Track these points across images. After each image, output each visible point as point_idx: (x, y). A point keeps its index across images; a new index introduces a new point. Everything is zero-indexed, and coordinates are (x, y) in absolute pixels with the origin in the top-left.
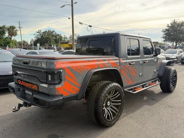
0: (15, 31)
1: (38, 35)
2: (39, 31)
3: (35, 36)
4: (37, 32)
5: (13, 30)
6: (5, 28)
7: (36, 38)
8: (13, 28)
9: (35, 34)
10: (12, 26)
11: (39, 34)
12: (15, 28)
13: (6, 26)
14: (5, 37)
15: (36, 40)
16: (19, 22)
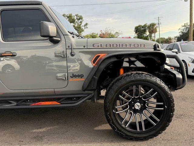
0: (155, 28)
1: (184, 29)
2: (185, 24)
3: (180, 31)
4: (182, 26)
5: (153, 28)
6: (146, 26)
7: (181, 33)
8: (153, 25)
9: (179, 29)
10: (152, 24)
11: (186, 27)
12: (155, 24)
13: (147, 25)
14: (146, 35)
15: (181, 36)
16: (159, 18)
